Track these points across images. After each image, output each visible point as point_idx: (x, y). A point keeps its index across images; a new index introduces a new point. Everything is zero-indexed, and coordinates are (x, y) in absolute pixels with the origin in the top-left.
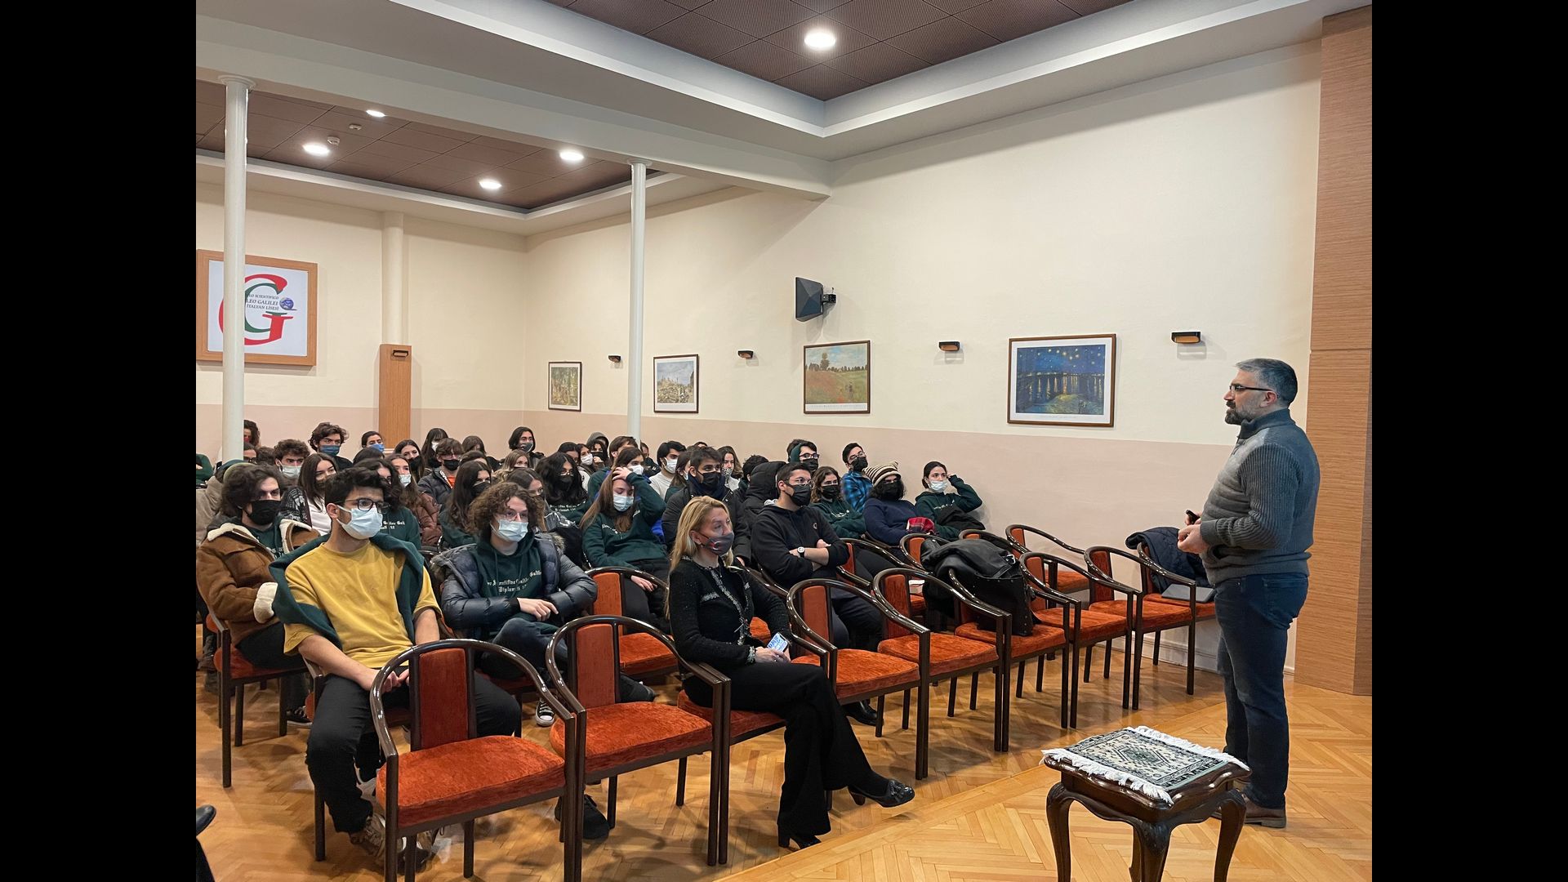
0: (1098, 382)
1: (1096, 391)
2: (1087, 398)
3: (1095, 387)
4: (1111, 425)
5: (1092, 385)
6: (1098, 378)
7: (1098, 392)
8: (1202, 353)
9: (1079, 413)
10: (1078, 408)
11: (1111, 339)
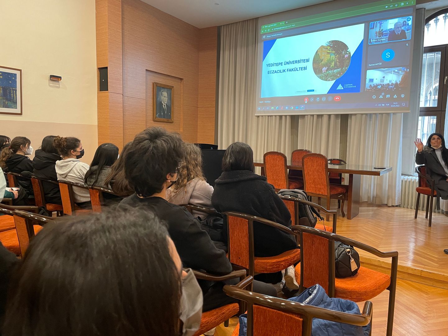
0: (13, 92)
1: (12, 96)
2: (7, 100)
3: (12, 95)
4: (21, 114)
5: (10, 93)
6: (13, 90)
7: (13, 97)
8: (58, 86)
9: (3, 107)
10: (3, 104)
11: (20, 71)
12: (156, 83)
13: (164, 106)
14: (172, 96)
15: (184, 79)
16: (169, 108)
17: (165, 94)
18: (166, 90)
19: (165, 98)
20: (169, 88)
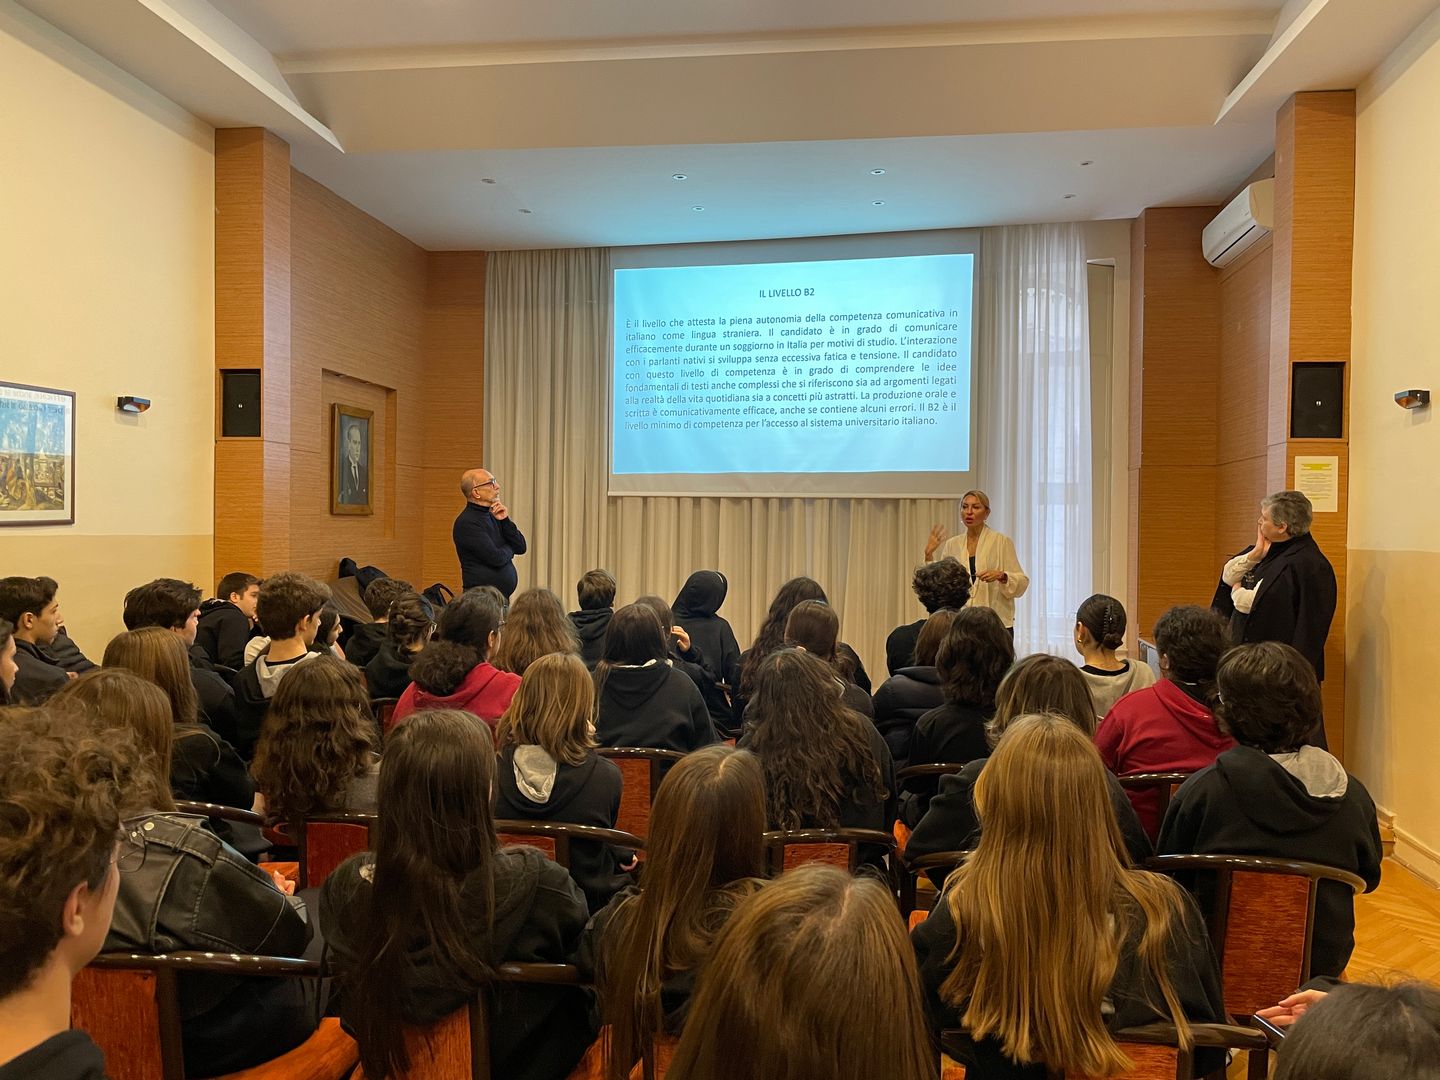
12: (340, 406)
13: (355, 472)
14: (370, 439)
15: (398, 392)
16: (365, 471)
17: (356, 434)
18: (357, 423)
19: (355, 446)
20: (364, 417)
